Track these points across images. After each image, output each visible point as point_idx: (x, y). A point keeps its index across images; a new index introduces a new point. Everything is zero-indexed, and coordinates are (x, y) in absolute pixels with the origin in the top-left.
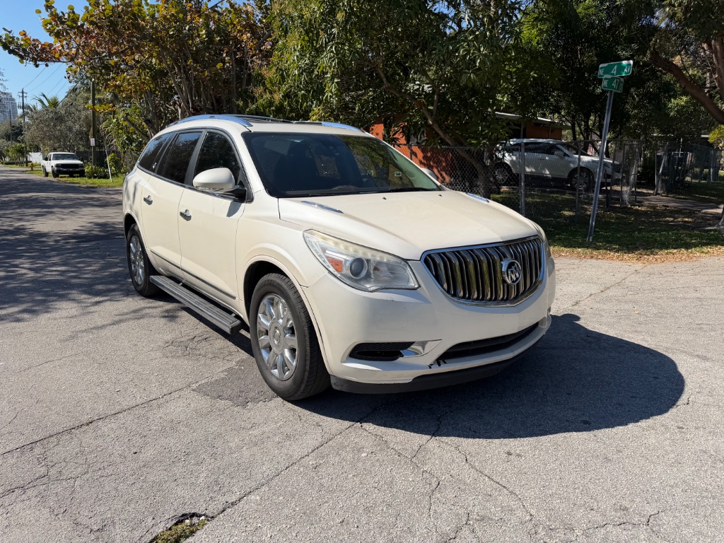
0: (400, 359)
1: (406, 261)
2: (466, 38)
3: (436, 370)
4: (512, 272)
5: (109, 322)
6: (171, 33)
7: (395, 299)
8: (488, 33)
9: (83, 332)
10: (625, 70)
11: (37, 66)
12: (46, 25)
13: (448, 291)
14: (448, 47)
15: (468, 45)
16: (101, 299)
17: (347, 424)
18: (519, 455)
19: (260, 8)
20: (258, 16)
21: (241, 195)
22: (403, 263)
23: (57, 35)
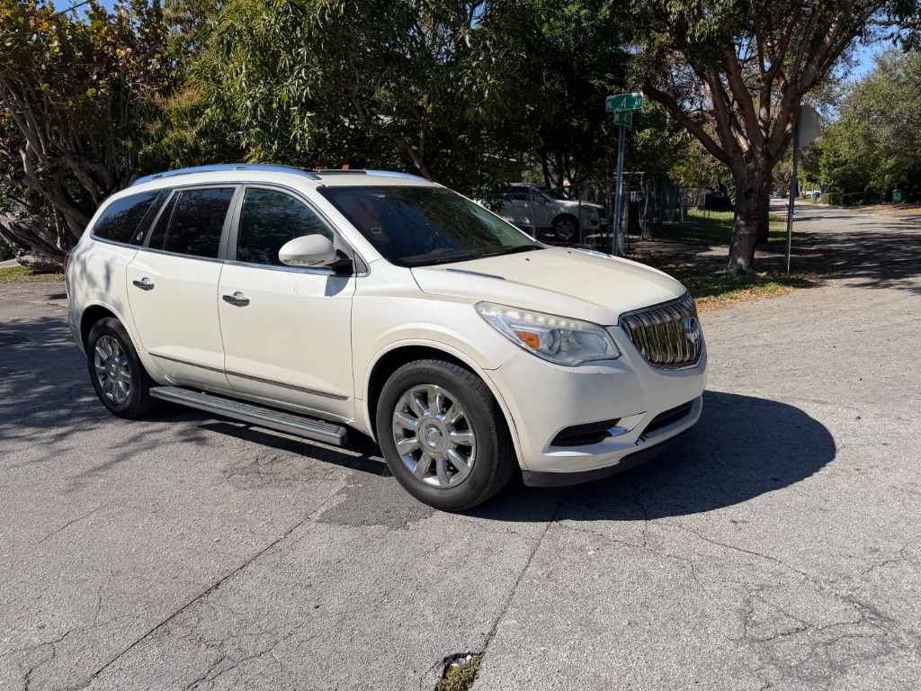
0: (607, 440)
1: (605, 327)
4: (694, 329)
6: (9, 44)
7: (601, 372)
8: (493, 59)
10: (636, 103)
13: (646, 358)
15: (474, 73)
19: (139, 13)
20: (135, 23)
21: (343, 267)
22: (601, 329)
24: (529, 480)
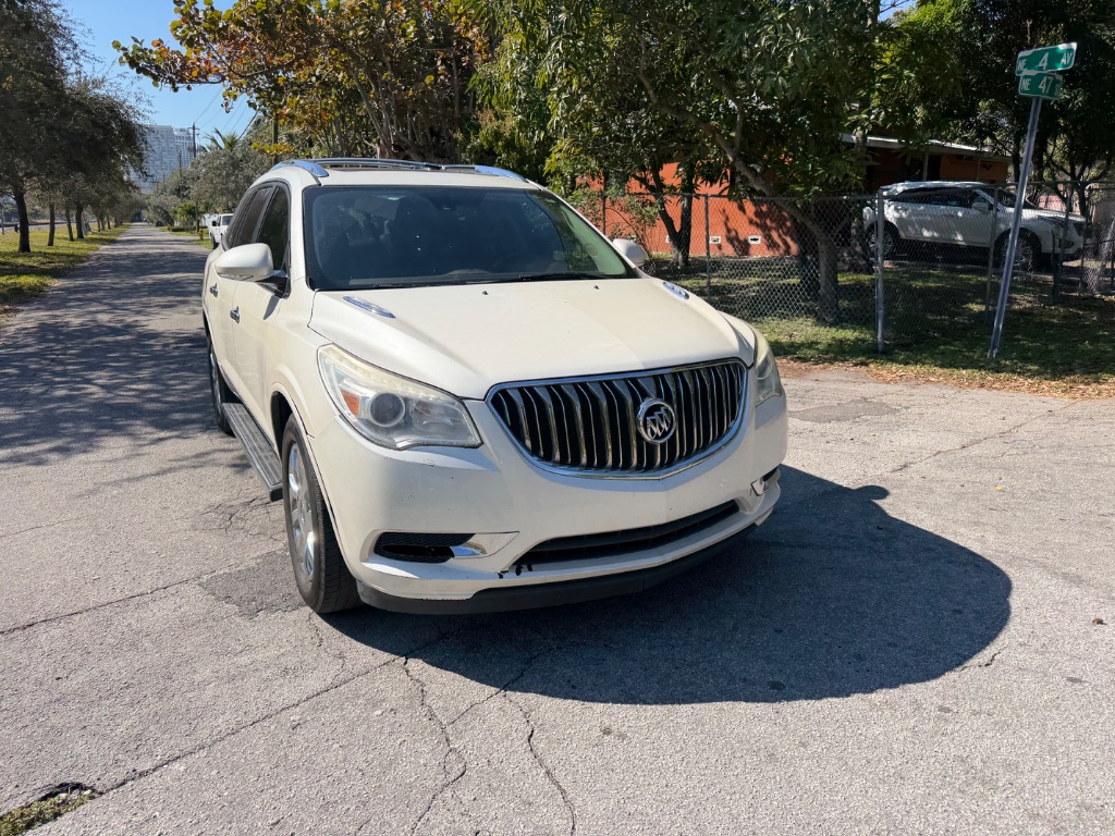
0: (451, 562)
1: (461, 399)
2: (772, 17)
3: (512, 580)
4: (654, 421)
5: (154, 471)
6: (361, 33)
8: (810, 8)
9: (108, 484)
10: (1063, 61)
11: (176, 90)
12: (175, 29)
13: (534, 451)
14: (742, 35)
15: (776, 31)
16: (168, 434)
17: (386, 656)
18: (622, 736)
21: (282, 285)
22: (457, 403)
23: (190, 43)
24: (365, 595)
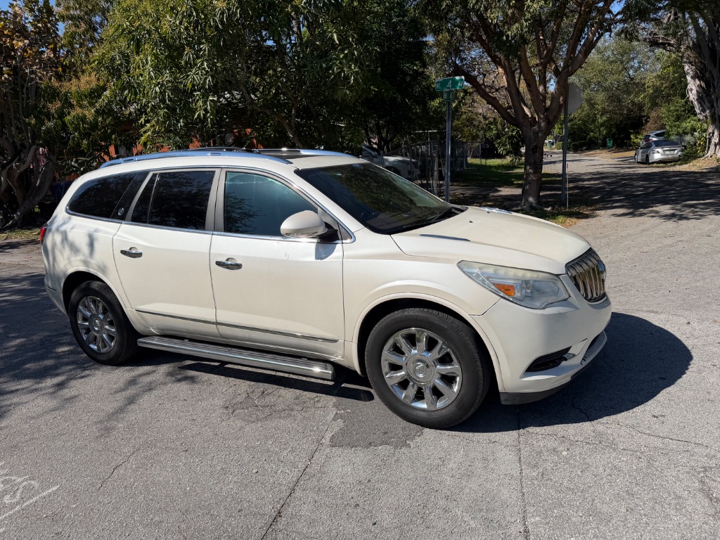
0: (564, 363)
1: (558, 276)
2: (338, 56)
7: (561, 312)
10: (459, 84)
15: (341, 63)
19: (31, 10)
24: (505, 400)
